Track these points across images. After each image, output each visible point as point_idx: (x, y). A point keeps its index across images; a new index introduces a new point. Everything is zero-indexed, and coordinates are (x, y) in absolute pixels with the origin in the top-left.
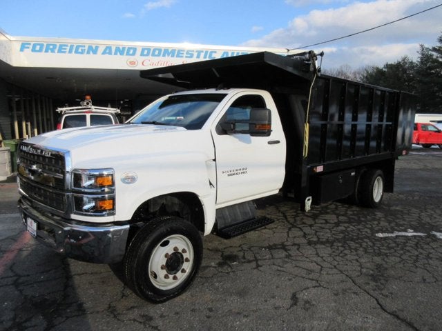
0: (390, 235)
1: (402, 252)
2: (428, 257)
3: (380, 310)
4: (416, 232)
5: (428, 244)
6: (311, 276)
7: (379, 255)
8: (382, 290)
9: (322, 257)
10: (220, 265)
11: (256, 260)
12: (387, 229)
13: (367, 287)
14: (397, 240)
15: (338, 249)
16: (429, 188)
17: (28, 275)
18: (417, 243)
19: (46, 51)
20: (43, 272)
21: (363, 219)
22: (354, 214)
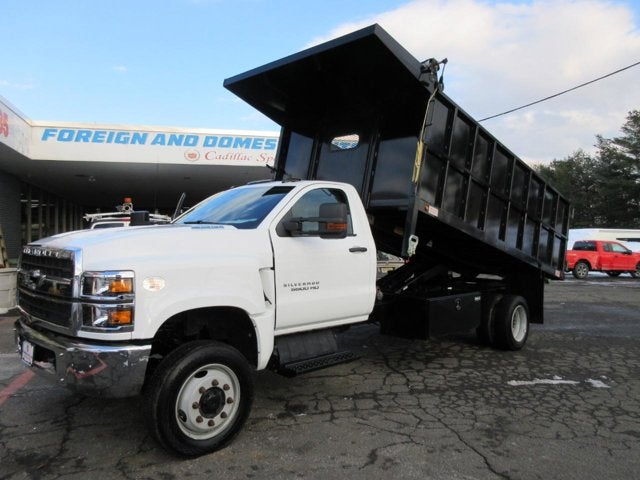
0: (527, 383)
1: (538, 403)
2: (573, 409)
3: (487, 470)
4: (566, 379)
5: (577, 394)
6: (402, 431)
7: (504, 406)
8: (496, 446)
9: (424, 409)
10: (281, 416)
11: (332, 411)
12: (525, 376)
13: (475, 444)
14: (536, 389)
15: (449, 400)
16: (601, 326)
17: (17, 426)
18: (563, 393)
19: (77, 140)
20: (36, 423)
21: (494, 363)
22: (484, 358)
